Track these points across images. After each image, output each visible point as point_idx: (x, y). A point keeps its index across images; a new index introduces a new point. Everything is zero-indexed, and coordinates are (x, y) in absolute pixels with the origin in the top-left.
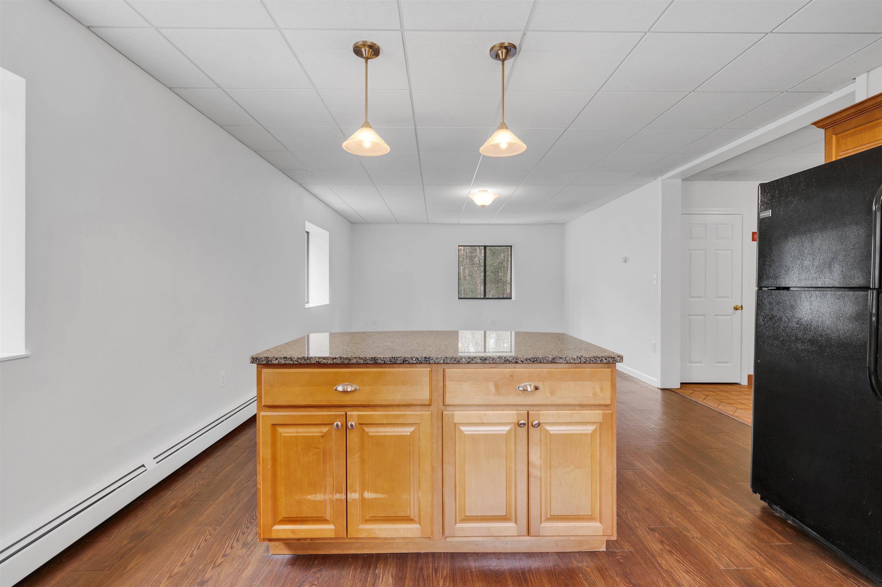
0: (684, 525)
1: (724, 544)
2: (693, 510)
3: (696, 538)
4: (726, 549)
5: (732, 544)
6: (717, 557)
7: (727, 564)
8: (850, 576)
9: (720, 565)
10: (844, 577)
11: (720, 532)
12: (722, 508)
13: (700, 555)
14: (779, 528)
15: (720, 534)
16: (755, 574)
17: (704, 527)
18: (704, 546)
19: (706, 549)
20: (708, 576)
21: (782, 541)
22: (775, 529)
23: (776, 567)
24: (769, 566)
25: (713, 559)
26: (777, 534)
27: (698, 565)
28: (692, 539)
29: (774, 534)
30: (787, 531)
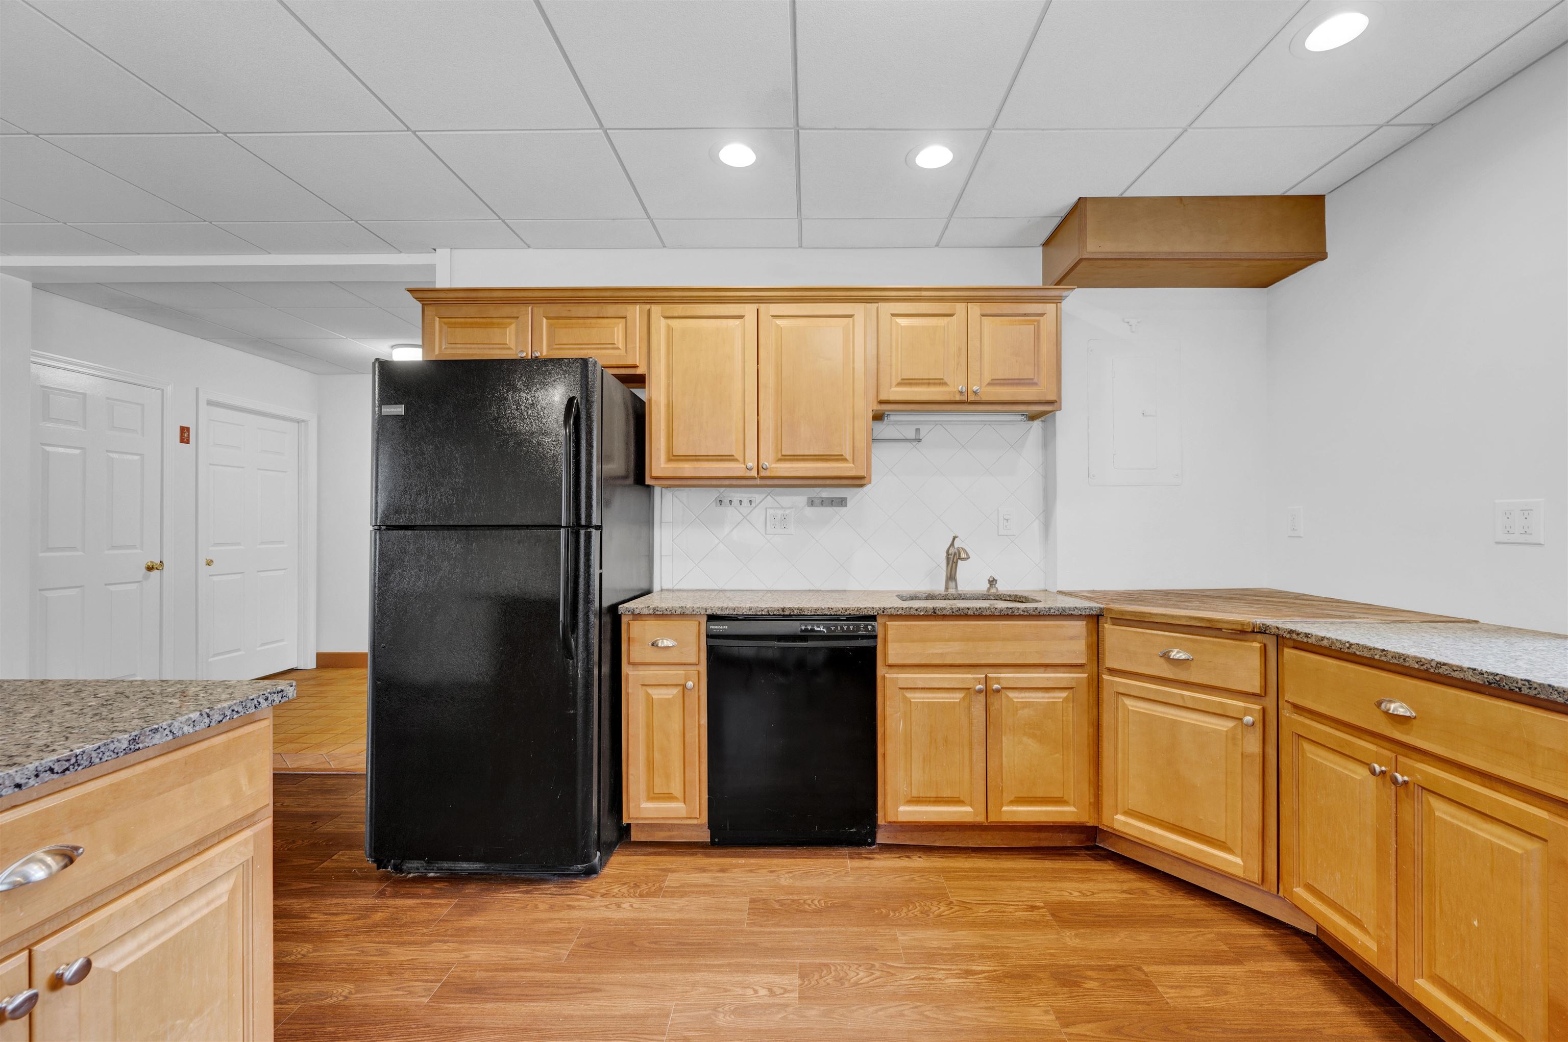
0: (312, 991)
1: (395, 968)
2: (299, 956)
3: (350, 993)
4: (403, 971)
5: (403, 958)
6: (406, 993)
7: (425, 990)
8: (531, 891)
9: (419, 1000)
10: (529, 896)
11: (371, 955)
12: (337, 920)
13: (383, 1012)
14: (428, 891)
15: (374, 958)
16: (465, 971)
17: (342, 968)
18: (374, 994)
19: (381, 997)
20: (423, 1029)
21: (447, 905)
22: (425, 896)
23: (472, 941)
24: (466, 946)
25: (403, 1001)
26: (434, 901)
27: (396, 1029)
28: (347, 1003)
29: (430, 904)
30: (438, 888)
